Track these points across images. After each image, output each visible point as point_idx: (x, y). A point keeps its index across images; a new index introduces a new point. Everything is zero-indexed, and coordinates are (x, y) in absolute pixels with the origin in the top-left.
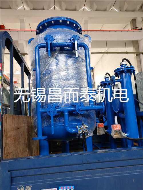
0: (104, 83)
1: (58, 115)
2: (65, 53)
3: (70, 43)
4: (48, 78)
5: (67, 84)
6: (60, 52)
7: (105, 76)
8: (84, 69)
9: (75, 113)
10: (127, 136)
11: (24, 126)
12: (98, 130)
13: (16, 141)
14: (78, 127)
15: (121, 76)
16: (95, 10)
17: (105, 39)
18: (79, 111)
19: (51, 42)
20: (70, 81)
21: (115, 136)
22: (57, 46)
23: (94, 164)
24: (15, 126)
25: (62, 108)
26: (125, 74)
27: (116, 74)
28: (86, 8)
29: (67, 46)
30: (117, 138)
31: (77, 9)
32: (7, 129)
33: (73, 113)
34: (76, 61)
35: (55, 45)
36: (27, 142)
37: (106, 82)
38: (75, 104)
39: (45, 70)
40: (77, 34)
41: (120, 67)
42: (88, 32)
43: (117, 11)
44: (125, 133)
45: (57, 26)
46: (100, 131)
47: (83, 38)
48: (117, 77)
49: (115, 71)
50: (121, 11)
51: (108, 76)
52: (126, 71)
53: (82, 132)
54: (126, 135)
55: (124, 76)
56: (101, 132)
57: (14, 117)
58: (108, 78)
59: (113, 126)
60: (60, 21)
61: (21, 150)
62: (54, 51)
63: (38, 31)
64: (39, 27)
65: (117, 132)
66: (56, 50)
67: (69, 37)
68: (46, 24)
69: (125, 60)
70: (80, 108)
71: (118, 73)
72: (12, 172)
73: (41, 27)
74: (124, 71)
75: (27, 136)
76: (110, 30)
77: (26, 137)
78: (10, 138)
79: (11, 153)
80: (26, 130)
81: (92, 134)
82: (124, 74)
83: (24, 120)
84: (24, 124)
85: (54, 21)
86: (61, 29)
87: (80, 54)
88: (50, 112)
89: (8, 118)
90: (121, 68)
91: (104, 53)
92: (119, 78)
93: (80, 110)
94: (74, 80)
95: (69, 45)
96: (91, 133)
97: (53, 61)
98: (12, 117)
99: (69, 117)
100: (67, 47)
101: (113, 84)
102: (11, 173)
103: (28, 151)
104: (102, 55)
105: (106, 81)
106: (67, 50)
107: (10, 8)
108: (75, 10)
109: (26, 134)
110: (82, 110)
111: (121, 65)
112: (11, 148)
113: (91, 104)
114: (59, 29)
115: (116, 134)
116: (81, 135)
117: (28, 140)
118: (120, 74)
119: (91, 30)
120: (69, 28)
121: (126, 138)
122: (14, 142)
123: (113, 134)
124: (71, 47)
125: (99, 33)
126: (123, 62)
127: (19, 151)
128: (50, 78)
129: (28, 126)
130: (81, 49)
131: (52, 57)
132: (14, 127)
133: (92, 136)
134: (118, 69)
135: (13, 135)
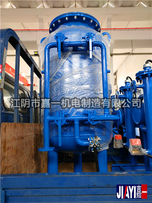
0: (124, 88)
1: (67, 124)
2: (79, 54)
3: (84, 42)
4: (59, 82)
5: (80, 89)
6: (73, 52)
7: (125, 81)
8: (100, 73)
9: (87, 124)
10: (148, 154)
11: (31, 135)
12: (114, 142)
13: (18, 153)
14: (90, 139)
15: (144, 81)
16: (120, 6)
17: (130, 38)
18: (91, 122)
19: (62, 41)
20: (83, 86)
21: (133, 152)
22: (70, 46)
23: (103, 188)
24: (18, 135)
25: (72, 117)
26: (149, 78)
27: (138, 79)
28: (110, 4)
29: (81, 45)
30: (135, 154)
31: (100, 6)
32: (6, 139)
33: (85, 122)
34: (91, 63)
35: (67, 44)
36: (33, 152)
37: (127, 88)
38: (87, 113)
39: (56, 73)
40: (94, 31)
41: (143, 70)
42: (111, 30)
43: (146, 6)
44: (145, 149)
45: (71, 22)
46: (117, 143)
47: (100, 36)
48: (139, 82)
49: (137, 75)
50: (150, 6)
51: (129, 80)
52: (150, 75)
53: (94, 146)
54: (147, 151)
55: (147, 81)
56: (119, 145)
57: (16, 125)
58: (129, 82)
59: (131, 140)
60: (75, 17)
61: (24, 162)
62: (66, 51)
63: (51, 29)
64: (52, 25)
65: (135, 148)
66: (68, 50)
67: (84, 35)
68: (59, 21)
69: (149, 62)
70: (92, 117)
71: (139, 77)
72: (7, 190)
73: (54, 25)
74: (148, 75)
75: (34, 145)
76: (137, 28)
77: (33, 147)
78: (9, 150)
79: (10, 166)
80: (33, 140)
81: (107, 148)
82: (147, 78)
83: (31, 128)
84: (31, 132)
85: (68, 17)
86: (75, 26)
87: (96, 55)
88: (57, 120)
89: (7, 127)
90: (145, 71)
91: (128, 54)
92: (141, 83)
93: (92, 120)
94: (87, 84)
95: (83, 44)
96: (106, 146)
97: (65, 62)
98: (13, 126)
99: (80, 127)
100: (81, 47)
101: (133, 91)
102: (5, 192)
103: (34, 162)
104: (126, 56)
105: (127, 86)
106: (81, 50)
107: (30, 7)
108: (98, 6)
109: (33, 144)
110: (94, 121)
111: (145, 68)
112: (10, 161)
113: (106, 113)
114: (73, 26)
115: (134, 151)
116: (93, 149)
117: (34, 150)
118: (142, 78)
119: (115, 29)
120: (85, 25)
121: (147, 156)
122: (14, 154)
123: (131, 150)
124: (85, 47)
125: (123, 31)
126: (147, 64)
127: (21, 164)
128: (61, 82)
129: (36, 135)
130: (97, 49)
131: (64, 58)
132: (16, 136)
133: (107, 150)
134: (140, 73)
135: (14, 146)
